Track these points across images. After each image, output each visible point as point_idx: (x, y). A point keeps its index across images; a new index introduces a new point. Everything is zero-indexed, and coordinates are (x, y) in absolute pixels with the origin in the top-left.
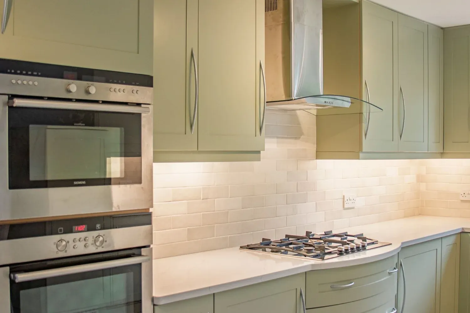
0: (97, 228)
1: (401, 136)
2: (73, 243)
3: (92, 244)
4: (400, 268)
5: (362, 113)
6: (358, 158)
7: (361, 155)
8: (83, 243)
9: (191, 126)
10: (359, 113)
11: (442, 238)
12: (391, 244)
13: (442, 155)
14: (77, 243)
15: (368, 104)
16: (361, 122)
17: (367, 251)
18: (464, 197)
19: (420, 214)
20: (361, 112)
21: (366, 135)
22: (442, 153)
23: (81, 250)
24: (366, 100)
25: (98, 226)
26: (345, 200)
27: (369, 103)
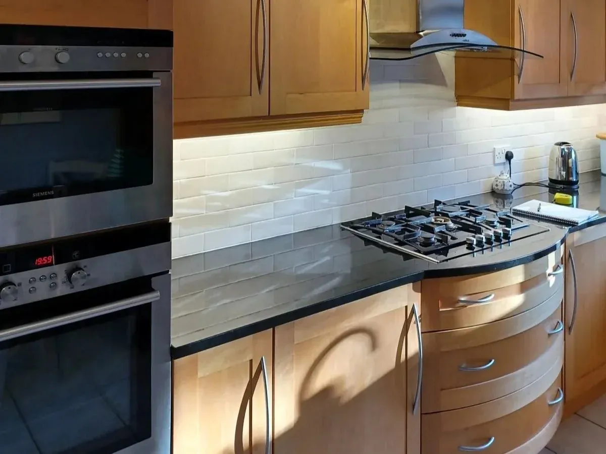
0: (75, 257)
1: (571, 77)
2: (28, 283)
3: (64, 282)
4: (569, 259)
5: (514, 60)
7: (511, 103)
8: (48, 282)
9: (260, 84)
10: (510, 58)
12: (548, 231)
14: (37, 284)
15: (522, 52)
21: (519, 78)
23: (43, 293)
24: (521, 47)
25: (75, 254)
26: (497, 153)
27: (524, 51)
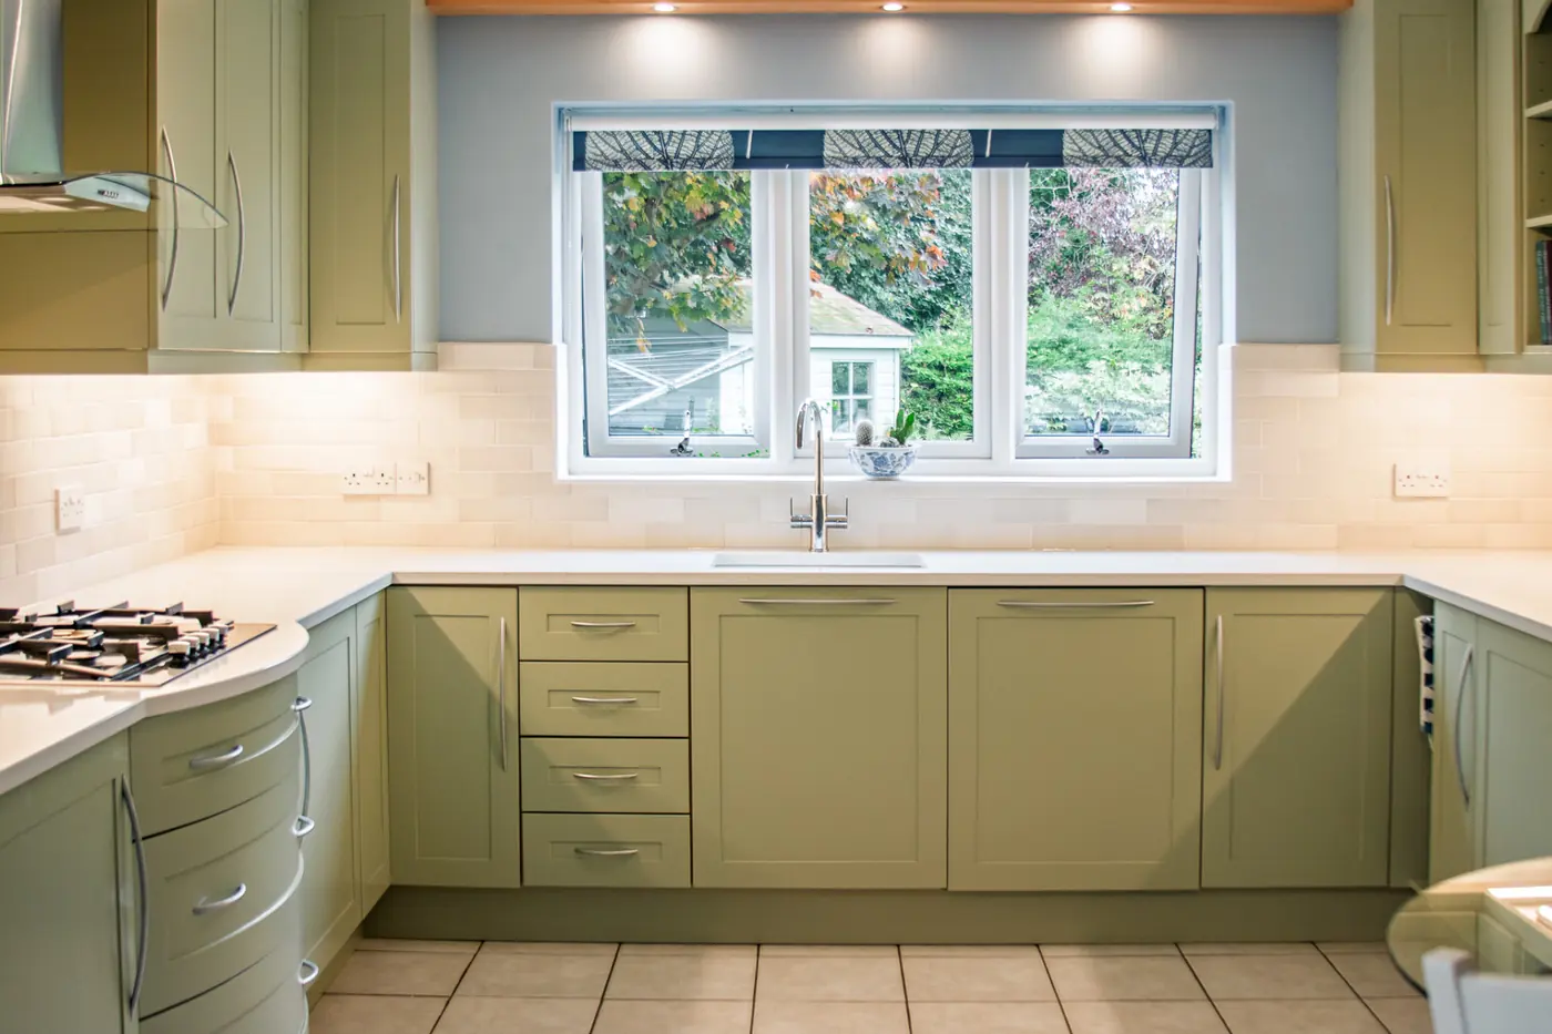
1: (231, 304)
5: (156, 230)
6: (142, 369)
7: (152, 359)
10: (145, 227)
11: (356, 605)
12: (274, 628)
13: (304, 360)
16: (150, 256)
17: (230, 655)
18: (383, 484)
19: (218, 544)
20: (150, 228)
21: (165, 297)
22: (303, 356)
26: (62, 504)
